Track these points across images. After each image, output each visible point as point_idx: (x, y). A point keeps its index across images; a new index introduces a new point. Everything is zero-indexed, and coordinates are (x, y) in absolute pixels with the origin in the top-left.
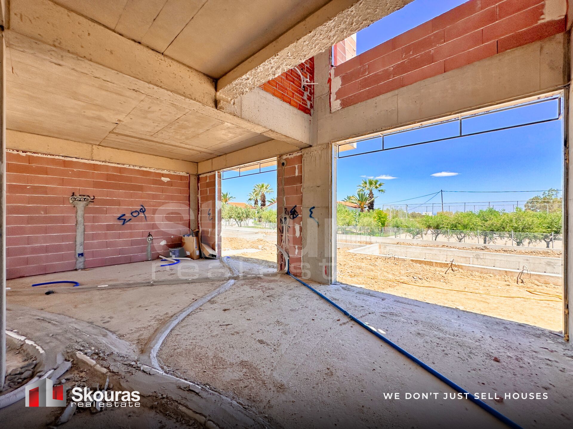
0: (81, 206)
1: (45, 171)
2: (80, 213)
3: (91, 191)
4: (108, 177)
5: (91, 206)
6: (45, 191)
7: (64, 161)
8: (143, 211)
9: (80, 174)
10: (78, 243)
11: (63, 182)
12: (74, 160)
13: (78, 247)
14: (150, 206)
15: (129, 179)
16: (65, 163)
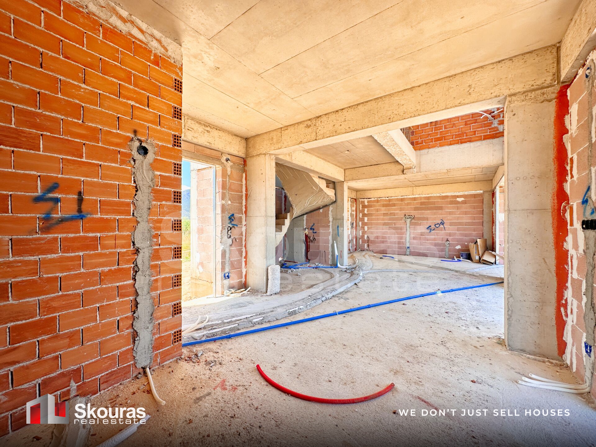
0: (408, 221)
1: (394, 205)
2: (408, 225)
3: (413, 213)
4: (422, 203)
5: (413, 221)
6: (394, 214)
7: (402, 199)
8: (443, 223)
9: (408, 204)
10: (407, 241)
11: (401, 210)
12: (406, 197)
13: (407, 243)
14: (448, 220)
15: (434, 203)
16: (402, 200)
